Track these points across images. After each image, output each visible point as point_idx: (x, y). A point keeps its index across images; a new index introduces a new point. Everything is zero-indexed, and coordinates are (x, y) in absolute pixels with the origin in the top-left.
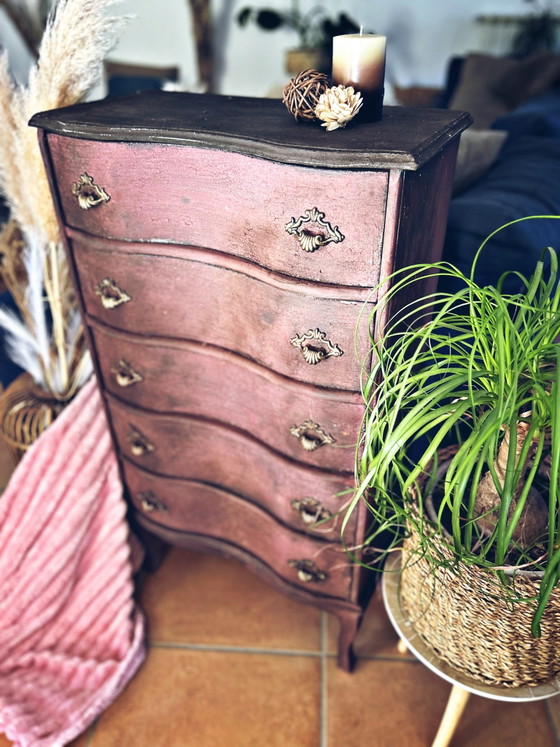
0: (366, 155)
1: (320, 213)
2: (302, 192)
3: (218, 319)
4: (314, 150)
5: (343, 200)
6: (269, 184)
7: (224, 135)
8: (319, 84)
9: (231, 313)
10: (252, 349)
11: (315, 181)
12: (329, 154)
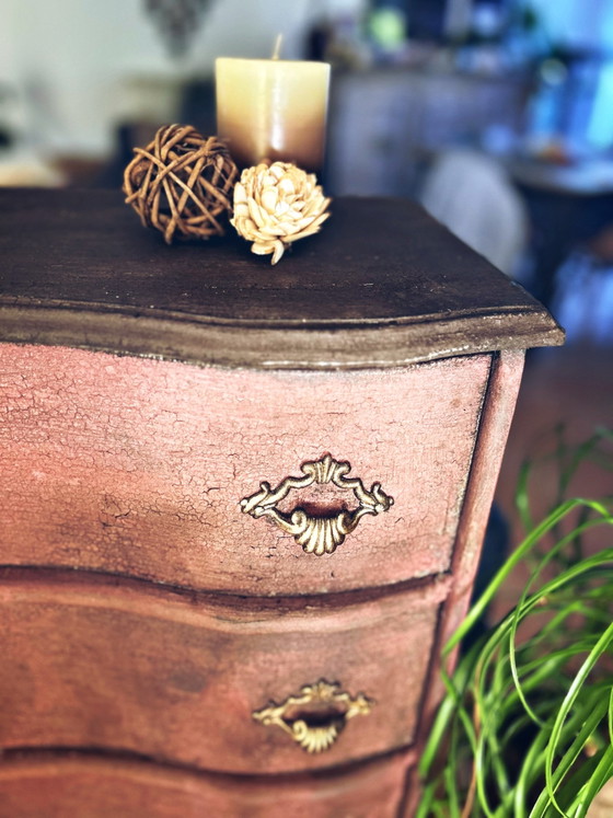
0: (454, 325)
1: (340, 464)
2: (291, 426)
3: (30, 701)
4: (333, 328)
5: (394, 429)
6: (184, 416)
7: (21, 306)
8: (220, 160)
9: (69, 682)
10: (137, 739)
11: (329, 397)
12: (373, 335)
